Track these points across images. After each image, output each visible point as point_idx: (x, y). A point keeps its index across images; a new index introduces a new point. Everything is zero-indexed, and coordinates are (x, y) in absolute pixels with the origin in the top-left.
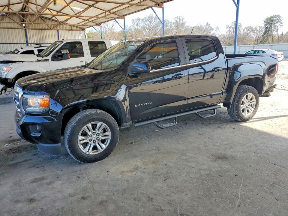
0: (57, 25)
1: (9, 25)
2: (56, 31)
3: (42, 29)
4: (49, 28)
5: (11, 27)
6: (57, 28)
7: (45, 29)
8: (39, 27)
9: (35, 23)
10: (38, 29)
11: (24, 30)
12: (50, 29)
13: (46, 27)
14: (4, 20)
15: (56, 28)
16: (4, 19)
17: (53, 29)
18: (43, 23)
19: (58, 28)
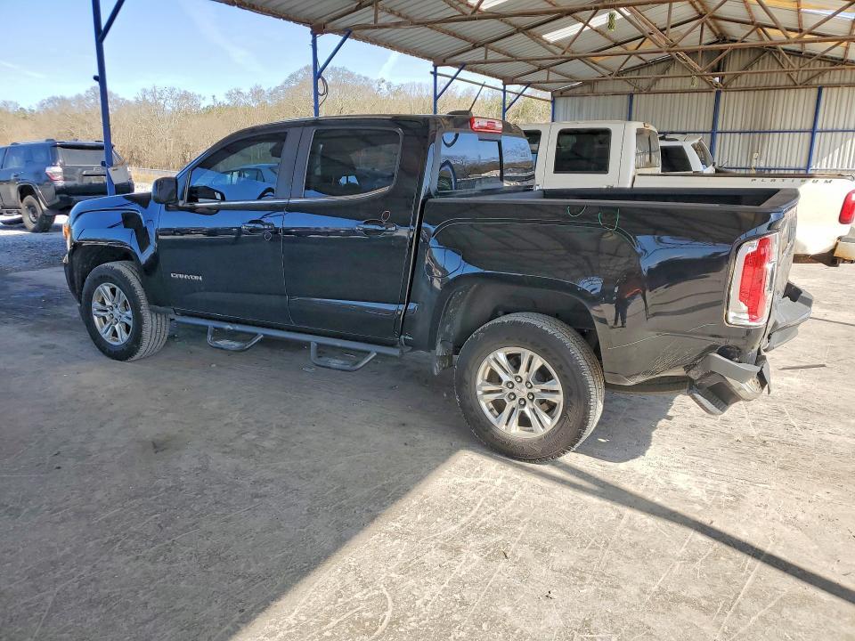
0: (822, 73)
1: (678, 84)
2: (814, 92)
3: (768, 89)
4: (792, 83)
5: (683, 88)
6: (820, 81)
7: (777, 88)
8: (760, 82)
9: (750, 71)
10: (756, 89)
11: (713, 95)
12: (795, 86)
13: (784, 80)
14: (671, 72)
15: (815, 82)
16: (671, 70)
17: (806, 85)
18: (776, 67)
19: (825, 80)
